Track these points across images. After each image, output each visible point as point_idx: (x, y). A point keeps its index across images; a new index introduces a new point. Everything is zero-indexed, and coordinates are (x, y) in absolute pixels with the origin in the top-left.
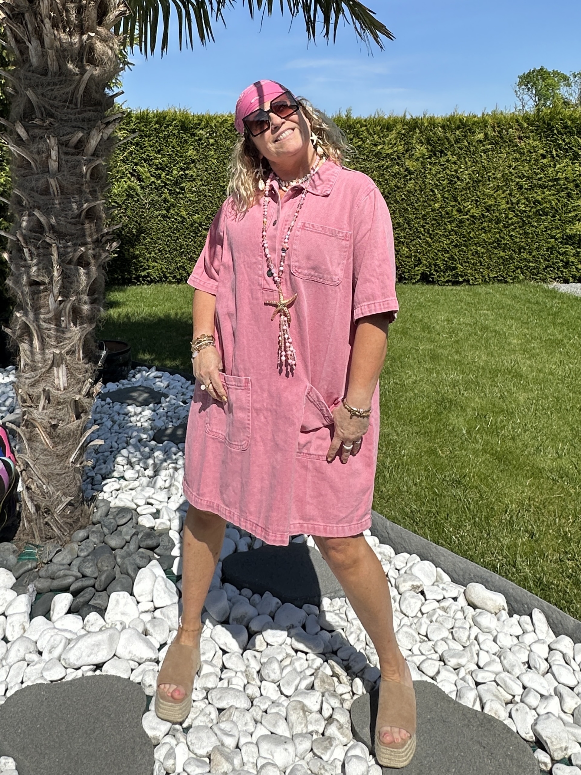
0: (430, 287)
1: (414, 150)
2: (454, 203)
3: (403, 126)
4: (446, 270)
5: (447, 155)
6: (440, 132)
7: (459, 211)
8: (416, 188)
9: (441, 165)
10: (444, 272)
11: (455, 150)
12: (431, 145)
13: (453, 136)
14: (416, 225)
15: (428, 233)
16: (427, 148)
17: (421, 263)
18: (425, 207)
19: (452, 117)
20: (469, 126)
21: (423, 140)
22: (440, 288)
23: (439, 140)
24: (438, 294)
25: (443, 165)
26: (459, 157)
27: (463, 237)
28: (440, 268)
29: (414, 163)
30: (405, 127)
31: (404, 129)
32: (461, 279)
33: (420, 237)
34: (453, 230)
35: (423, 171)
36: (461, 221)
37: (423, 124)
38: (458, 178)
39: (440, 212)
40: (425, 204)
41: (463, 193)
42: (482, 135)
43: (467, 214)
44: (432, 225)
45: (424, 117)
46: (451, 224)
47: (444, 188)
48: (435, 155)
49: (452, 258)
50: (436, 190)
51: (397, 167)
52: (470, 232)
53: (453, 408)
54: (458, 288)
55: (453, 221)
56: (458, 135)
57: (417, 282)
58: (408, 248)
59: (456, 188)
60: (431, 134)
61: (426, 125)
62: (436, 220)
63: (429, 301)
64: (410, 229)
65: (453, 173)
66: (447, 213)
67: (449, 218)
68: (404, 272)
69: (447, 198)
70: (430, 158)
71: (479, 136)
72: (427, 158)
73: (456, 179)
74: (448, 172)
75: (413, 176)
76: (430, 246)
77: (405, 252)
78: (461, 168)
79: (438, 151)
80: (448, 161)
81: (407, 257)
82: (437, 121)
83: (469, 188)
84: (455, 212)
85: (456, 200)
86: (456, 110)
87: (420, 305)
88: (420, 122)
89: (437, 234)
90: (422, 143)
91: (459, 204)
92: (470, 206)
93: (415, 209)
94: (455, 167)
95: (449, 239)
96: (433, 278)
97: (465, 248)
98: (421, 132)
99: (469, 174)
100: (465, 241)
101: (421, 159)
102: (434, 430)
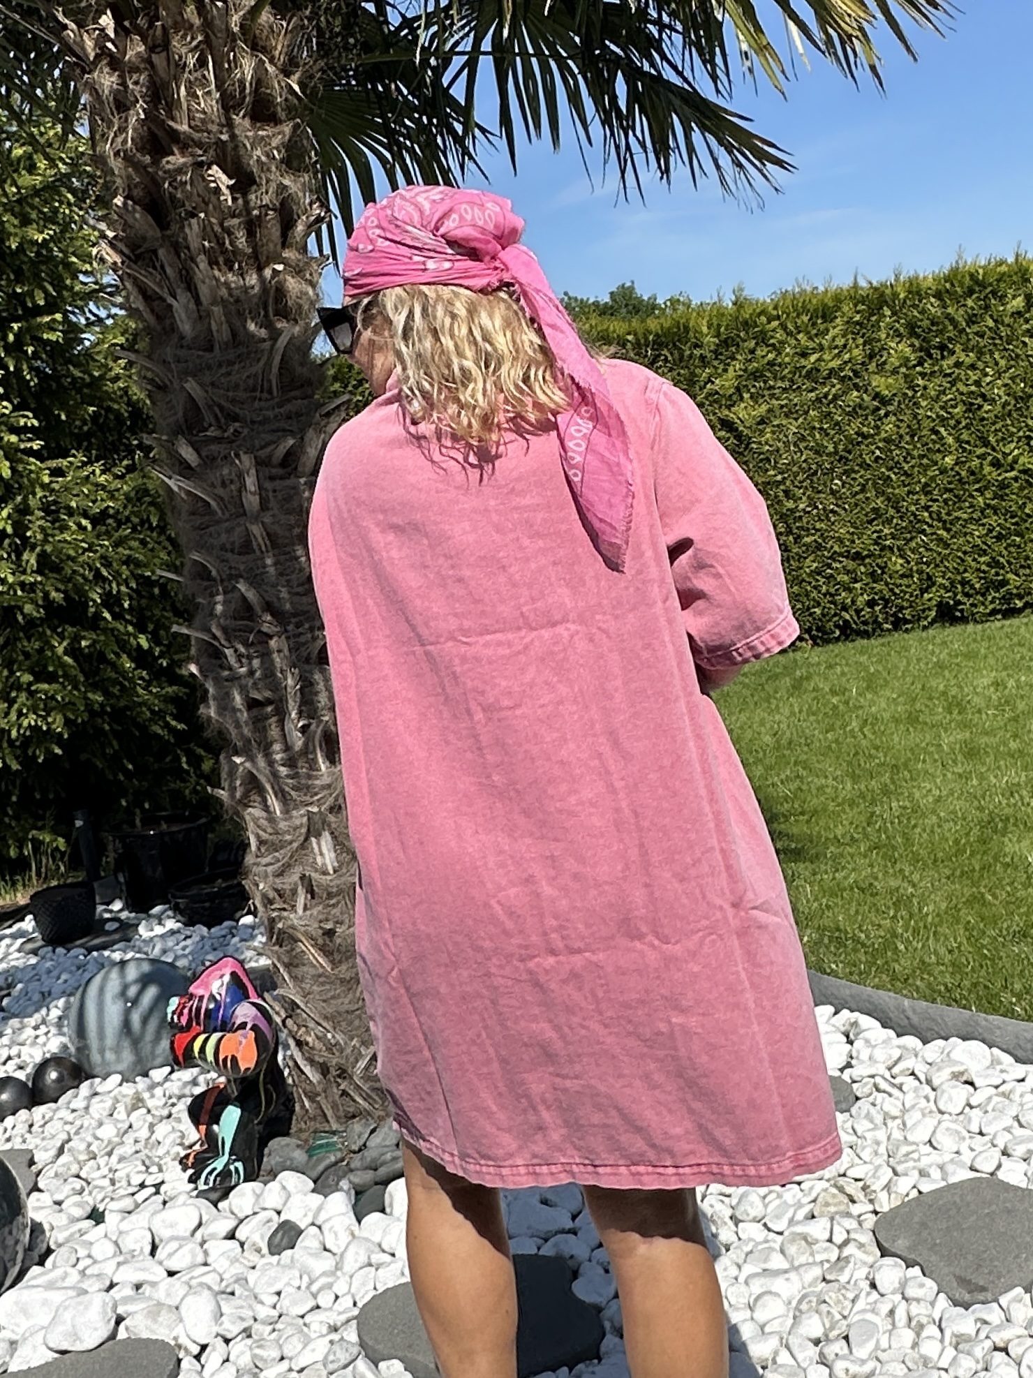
0: (959, 629)
1: (885, 353)
2: (983, 450)
3: (856, 306)
4: (987, 589)
5: (954, 353)
6: (933, 307)
7: (996, 464)
8: (902, 431)
9: (946, 375)
10: (983, 595)
11: (969, 340)
12: (918, 337)
13: (961, 311)
14: (913, 508)
15: (940, 520)
16: (912, 345)
17: (934, 584)
18: (926, 468)
19: (955, 271)
20: (991, 285)
21: (902, 330)
22: (979, 627)
23: (933, 324)
24: (975, 640)
25: (949, 375)
26: (980, 354)
27: (1012, 517)
28: (972, 587)
29: (890, 380)
30: (860, 307)
31: (858, 312)
32: (1019, 604)
33: (923, 532)
34: (988, 506)
35: (910, 393)
36: (1003, 485)
37: (895, 295)
38: (983, 396)
39: (958, 474)
40: (925, 461)
41: (998, 426)
42: (1020, 299)
43: (1013, 469)
44: (946, 501)
45: (897, 279)
46: (982, 494)
47: (959, 422)
48: (930, 356)
49: (994, 563)
50: (942, 430)
51: (855, 393)
52: (1024, 504)
53: (1011, 828)
54: (1015, 621)
55: (986, 488)
56: (973, 309)
57: (931, 624)
58: (902, 557)
59: (983, 419)
60: (916, 313)
61: (902, 296)
62: (951, 490)
63: (957, 656)
64: (901, 518)
65: (973, 388)
66: (973, 473)
67: (978, 482)
68: (902, 608)
69: (968, 443)
70: (920, 364)
71: (1014, 303)
72: (915, 366)
73: (979, 401)
74: (963, 389)
75: (891, 408)
76: (947, 546)
77: (898, 567)
78: (986, 375)
79: (936, 348)
80: (958, 365)
81: (903, 576)
82: (924, 285)
83: (1009, 415)
84: (987, 469)
85: (986, 444)
86: (960, 257)
87: (941, 666)
88: (888, 291)
89: (958, 519)
90: (900, 335)
91: (994, 449)
92: (1016, 452)
93: (906, 474)
94: (974, 376)
95: (984, 525)
96: (962, 611)
97: (1018, 539)
98: (894, 313)
99: (1006, 385)
100: (1016, 524)
101: (903, 370)
102: (977, 868)
